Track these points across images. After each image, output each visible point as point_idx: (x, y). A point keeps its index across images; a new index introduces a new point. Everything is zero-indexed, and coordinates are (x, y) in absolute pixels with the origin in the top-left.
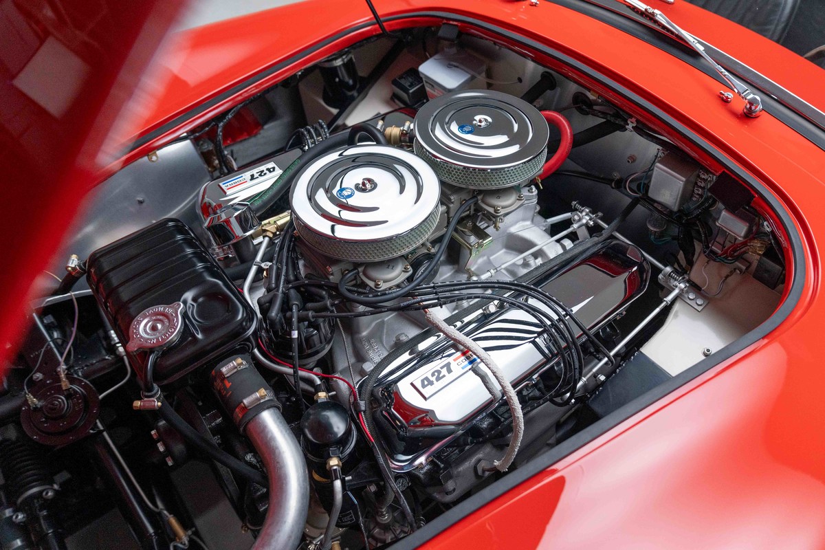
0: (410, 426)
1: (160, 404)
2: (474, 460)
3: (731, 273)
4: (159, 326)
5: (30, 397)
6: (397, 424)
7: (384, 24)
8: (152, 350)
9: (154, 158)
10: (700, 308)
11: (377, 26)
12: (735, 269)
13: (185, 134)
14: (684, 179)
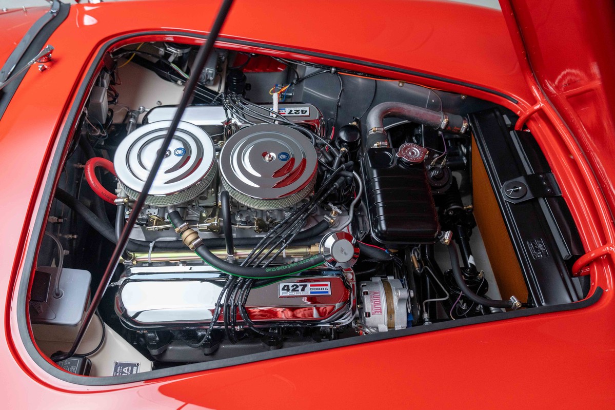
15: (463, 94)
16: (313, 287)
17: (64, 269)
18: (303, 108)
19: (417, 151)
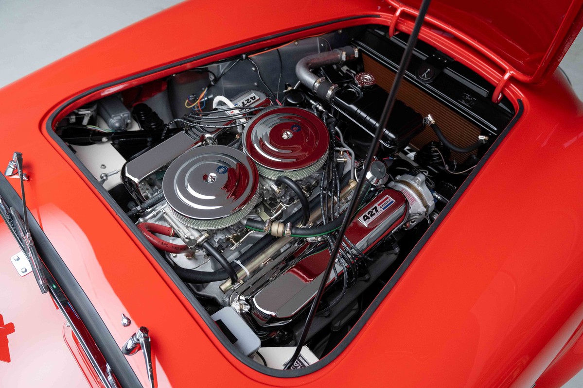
15: (340, 29)
16: (381, 205)
17: (212, 316)
18: (250, 96)
19: (368, 77)
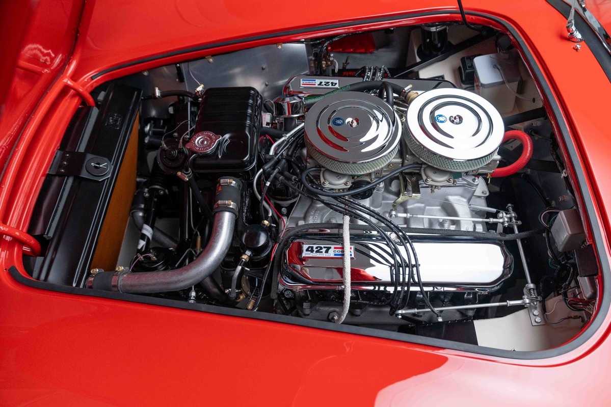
0: (290, 266)
1: (187, 179)
2: (332, 309)
3: (576, 317)
4: (206, 142)
5: (163, 143)
6: (284, 261)
7: (466, 16)
8: (195, 153)
9: (280, 47)
10: (534, 324)
11: (460, 15)
12: (580, 317)
13: (303, 40)
14: (570, 233)
